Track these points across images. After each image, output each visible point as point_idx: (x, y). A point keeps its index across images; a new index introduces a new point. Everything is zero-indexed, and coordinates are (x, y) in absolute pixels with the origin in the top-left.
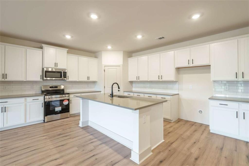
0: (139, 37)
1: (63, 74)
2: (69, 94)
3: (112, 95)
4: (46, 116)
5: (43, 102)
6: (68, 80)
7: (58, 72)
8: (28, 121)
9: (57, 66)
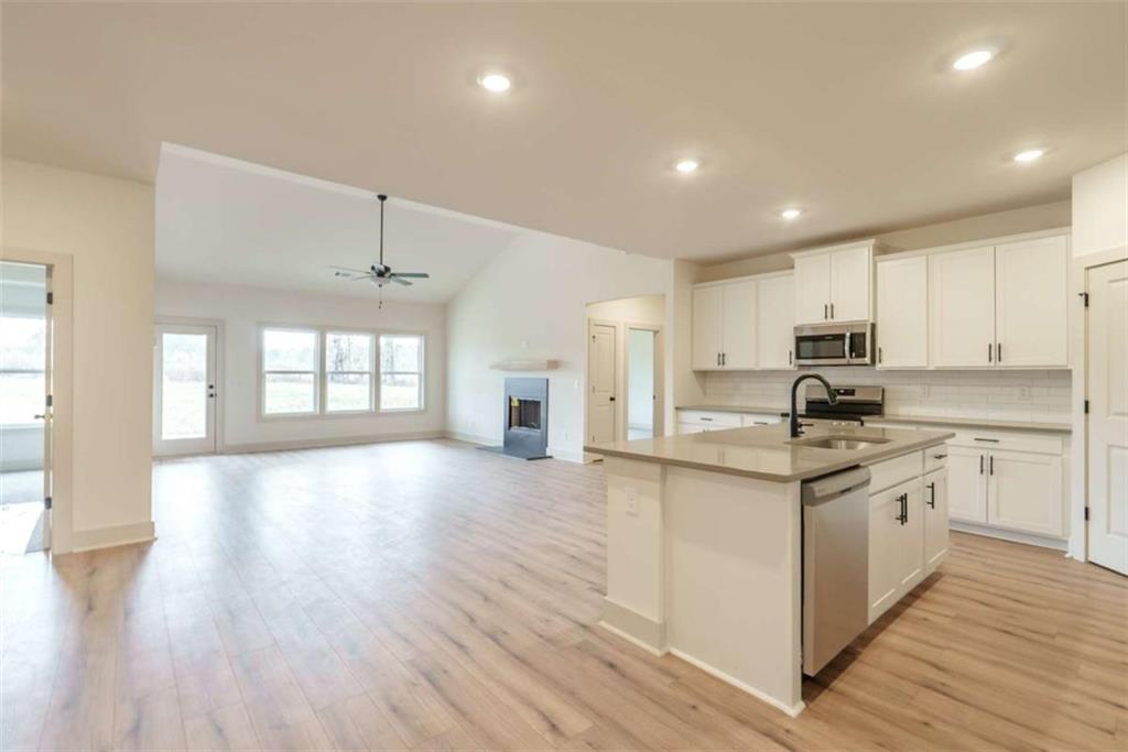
7: (834, 337)
9: (832, 317)
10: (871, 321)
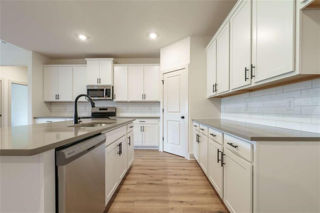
6: (114, 100)
7: (101, 90)
9: (100, 83)
10: (112, 85)
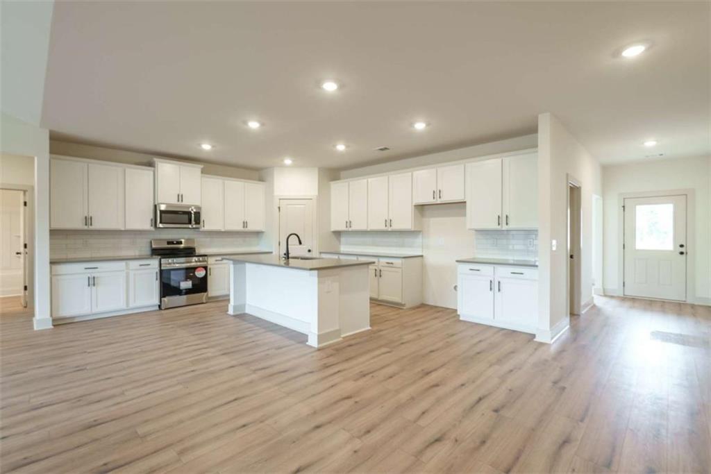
0: (341, 147)
1: (193, 215)
2: (206, 256)
3: (287, 255)
4: (164, 297)
5: (158, 270)
6: (203, 228)
7: (185, 213)
8: (132, 305)
9: (182, 201)
